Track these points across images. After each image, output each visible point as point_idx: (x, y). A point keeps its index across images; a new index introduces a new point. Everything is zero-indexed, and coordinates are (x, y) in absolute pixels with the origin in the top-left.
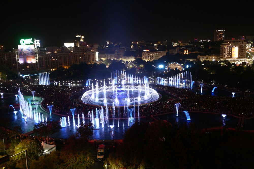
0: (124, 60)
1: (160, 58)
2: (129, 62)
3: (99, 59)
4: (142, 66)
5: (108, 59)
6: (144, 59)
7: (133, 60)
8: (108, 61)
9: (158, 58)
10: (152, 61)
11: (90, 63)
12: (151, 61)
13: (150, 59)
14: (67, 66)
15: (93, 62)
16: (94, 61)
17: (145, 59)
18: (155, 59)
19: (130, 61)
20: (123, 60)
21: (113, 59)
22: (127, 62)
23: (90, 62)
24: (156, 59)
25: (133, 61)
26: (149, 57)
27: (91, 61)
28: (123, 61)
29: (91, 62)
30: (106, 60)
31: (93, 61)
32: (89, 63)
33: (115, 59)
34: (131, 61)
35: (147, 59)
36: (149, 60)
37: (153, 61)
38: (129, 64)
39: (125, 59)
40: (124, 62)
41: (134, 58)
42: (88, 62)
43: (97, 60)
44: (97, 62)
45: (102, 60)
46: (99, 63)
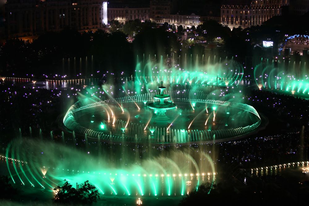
0: (175, 24)
1: (265, 22)
2: (186, 28)
3: (110, 21)
4: (218, 40)
5: (133, 19)
6: (223, 24)
7: (197, 24)
8: (132, 24)
9: (260, 21)
10: (246, 30)
11: (88, 28)
12: (243, 28)
13: (241, 23)
14: (29, 35)
15: (93, 28)
16: (97, 24)
17: (228, 23)
18: (252, 25)
19: (188, 28)
20: (171, 24)
21: (146, 21)
22: (180, 28)
23: (86, 27)
24: (255, 24)
25: (196, 26)
26: (237, 20)
27: (91, 23)
28: (171, 27)
29: (90, 27)
31: (93, 24)
32: (84, 29)
33: (151, 19)
34: (190, 27)
35: (232, 23)
36: (237, 27)
37: (248, 28)
38: (186, 34)
39: (176, 21)
40: (174, 29)
41: (200, 20)
42: (82, 28)
43: (105, 21)
44: (104, 26)
45: (118, 21)
46: (111, 31)
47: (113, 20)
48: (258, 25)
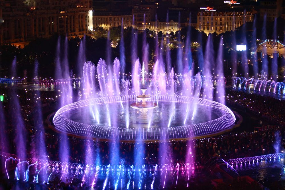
0: (154, 29)
1: (238, 28)
2: (165, 33)
3: (95, 27)
4: (195, 45)
5: (117, 26)
6: (200, 30)
7: (175, 30)
8: (116, 31)
9: (233, 27)
10: (220, 35)
11: (75, 35)
12: (218, 33)
13: (216, 29)
14: (21, 41)
15: (80, 34)
16: (83, 30)
17: (204, 29)
18: (226, 30)
19: (167, 34)
20: (152, 30)
21: (128, 27)
22: (160, 33)
23: (73, 33)
24: (229, 30)
25: (174, 32)
26: (212, 25)
27: (77, 30)
28: (151, 33)
29: (77, 33)
30: (110, 29)
31: (80, 31)
32: (72, 35)
33: (133, 26)
34: (169, 32)
35: (208, 29)
36: (212, 32)
37: (223, 34)
38: (165, 39)
39: (156, 28)
40: (154, 35)
41: (178, 26)
42: (70, 34)
43: (91, 27)
44: (90, 32)
45: (102, 28)
46: (96, 37)
47: (98, 27)
48: (231, 31)
